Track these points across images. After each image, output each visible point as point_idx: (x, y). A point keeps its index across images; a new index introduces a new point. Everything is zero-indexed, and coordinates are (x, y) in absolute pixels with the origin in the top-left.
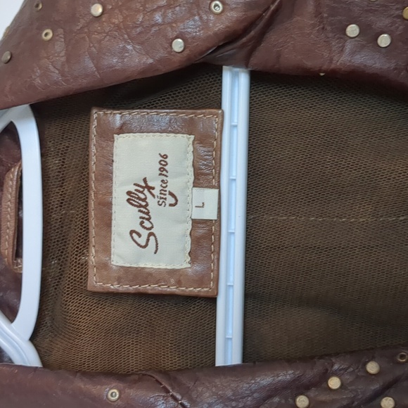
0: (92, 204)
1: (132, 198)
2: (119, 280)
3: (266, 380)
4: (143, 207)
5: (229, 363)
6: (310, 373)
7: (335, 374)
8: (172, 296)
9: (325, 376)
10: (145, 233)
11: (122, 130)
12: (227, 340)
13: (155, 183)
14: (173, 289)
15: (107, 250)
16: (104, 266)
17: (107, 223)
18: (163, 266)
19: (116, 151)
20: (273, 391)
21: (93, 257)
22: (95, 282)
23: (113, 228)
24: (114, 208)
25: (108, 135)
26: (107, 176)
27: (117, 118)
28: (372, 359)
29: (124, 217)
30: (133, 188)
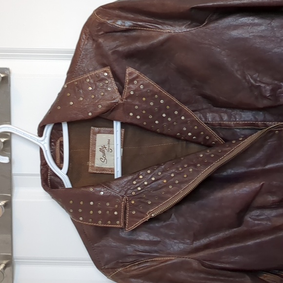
0: (90, 151)
1: (101, 150)
2: (97, 170)
3: (126, 180)
4: (104, 152)
5: (118, 177)
6: (135, 176)
7: (141, 175)
8: (110, 174)
9: (139, 176)
10: (104, 158)
11: (99, 132)
12: (117, 172)
13: (107, 147)
14: (110, 173)
15: (94, 162)
16: (93, 166)
17: (94, 155)
18: (108, 167)
19: (97, 138)
20: (129, 181)
21: (90, 164)
22: (90, 170)
23: (96, 157)
24: (96, 152)
25: (95, 134)
26: (95, 144)
27: (97, 129)
28: (149, 170)
29: (98, 154)
30: (101, 147)
